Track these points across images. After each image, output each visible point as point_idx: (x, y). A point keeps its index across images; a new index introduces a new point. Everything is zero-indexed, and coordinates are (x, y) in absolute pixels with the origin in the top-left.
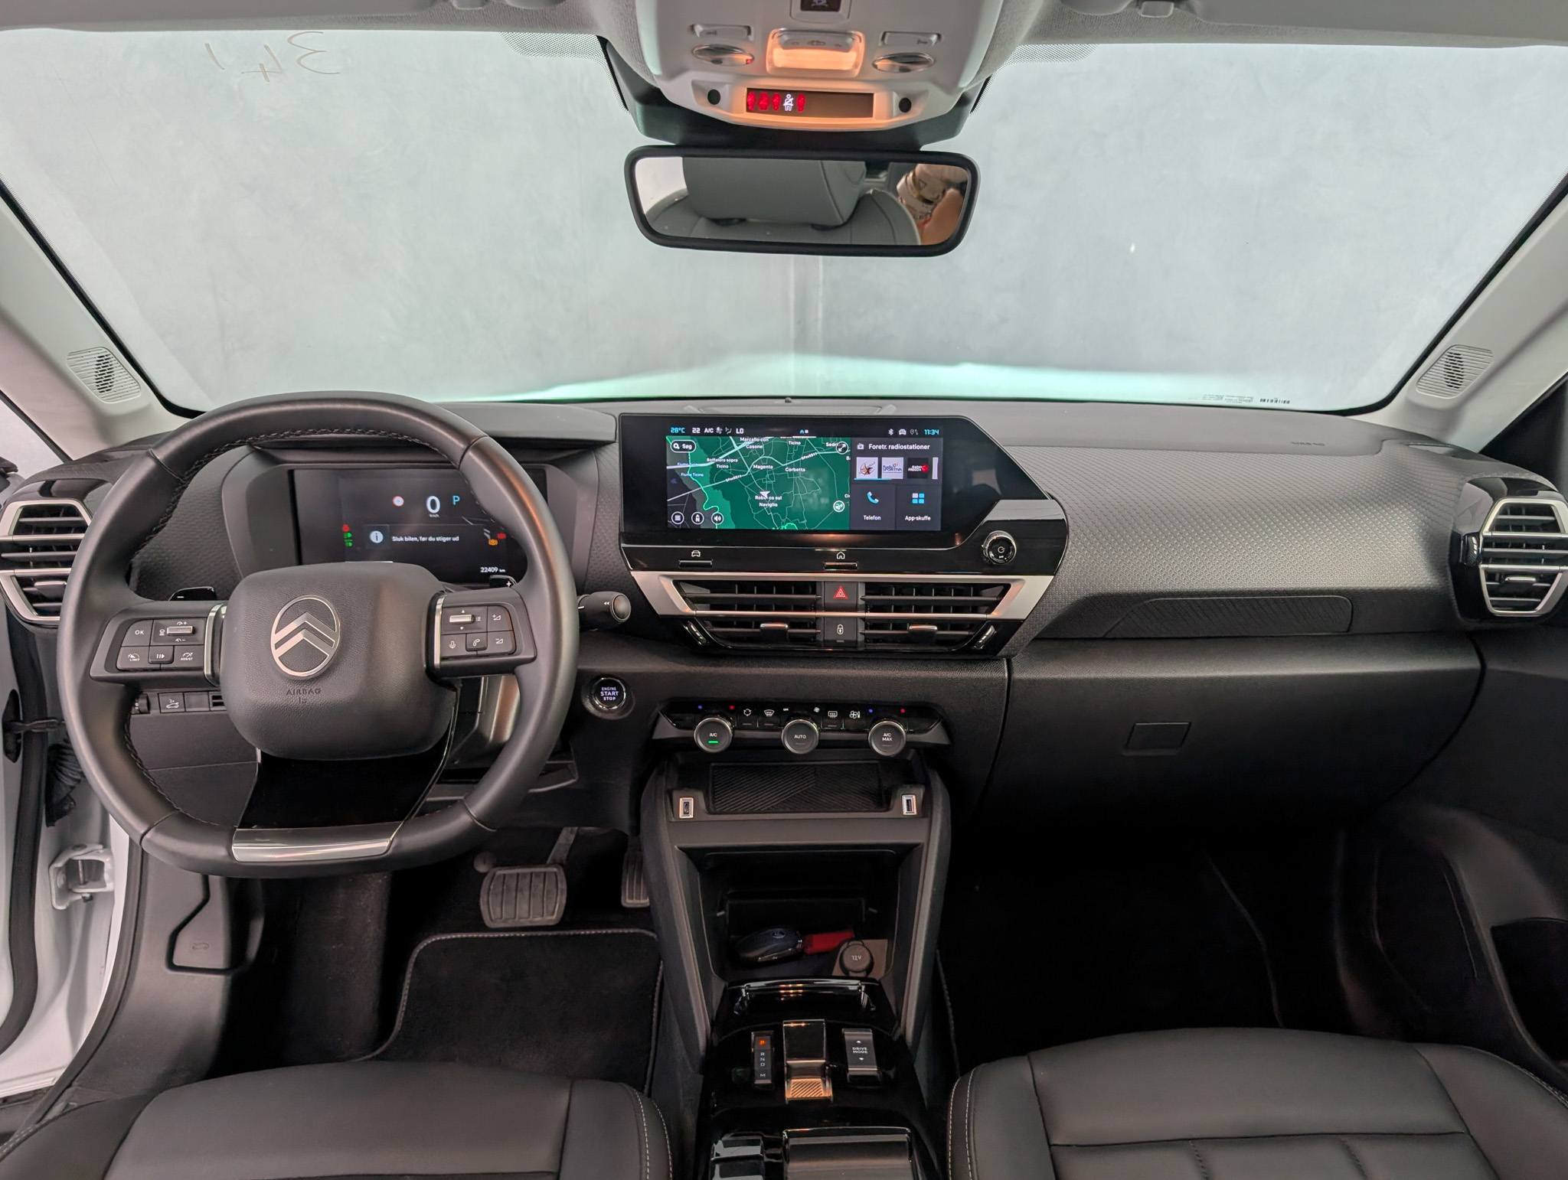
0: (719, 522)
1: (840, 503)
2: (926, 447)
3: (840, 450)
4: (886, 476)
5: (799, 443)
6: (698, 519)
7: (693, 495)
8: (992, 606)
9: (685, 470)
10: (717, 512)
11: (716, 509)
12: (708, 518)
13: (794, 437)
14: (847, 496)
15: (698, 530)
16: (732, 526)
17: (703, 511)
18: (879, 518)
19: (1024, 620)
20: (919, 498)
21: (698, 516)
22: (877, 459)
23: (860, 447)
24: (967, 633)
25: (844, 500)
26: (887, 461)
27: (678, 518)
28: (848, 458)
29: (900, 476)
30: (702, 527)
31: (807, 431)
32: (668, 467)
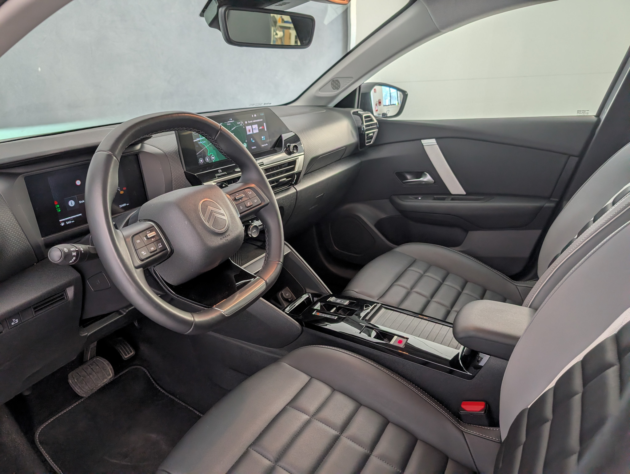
0: (214, 159)
1: (245, 144)
2: (262, 120)
3: (241, 125)
4: (254, 132)
5: (230, 124)
6: (207, 160)
7: (205, 151)
8: (293, 169)
9: (199, 141)
10: (213, 156)
11: (212, 155)
12: (210, 158)
13: (228, 122)
14: (246, 141)
15: (208, 163)
16: (218, 160)
17: (208, 156)
18: (256, 147)
19: (301, 171)
20: (263, 138)
21: (207, 158)
22: (251, 126)
23: (246, 122)
24: (290, 179)
25: (246, 143)
26: (254, 126)
27: (201, 161)
28: (244, 127)
29: (257, 131)
30: (209, 162)
31: (231, 119)
32: (194, 141)
